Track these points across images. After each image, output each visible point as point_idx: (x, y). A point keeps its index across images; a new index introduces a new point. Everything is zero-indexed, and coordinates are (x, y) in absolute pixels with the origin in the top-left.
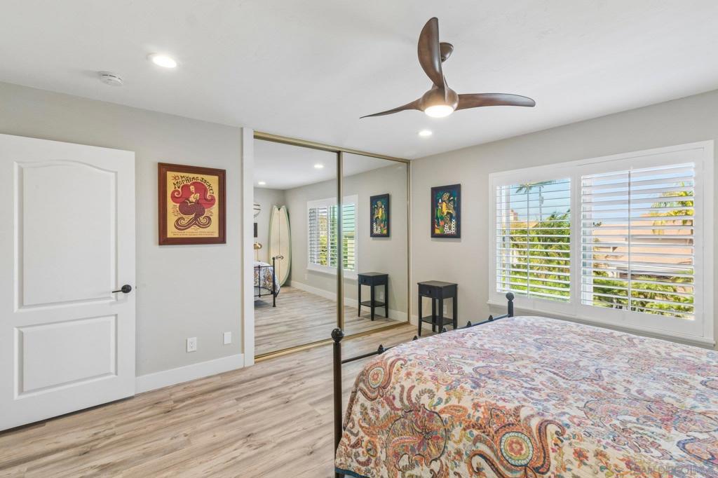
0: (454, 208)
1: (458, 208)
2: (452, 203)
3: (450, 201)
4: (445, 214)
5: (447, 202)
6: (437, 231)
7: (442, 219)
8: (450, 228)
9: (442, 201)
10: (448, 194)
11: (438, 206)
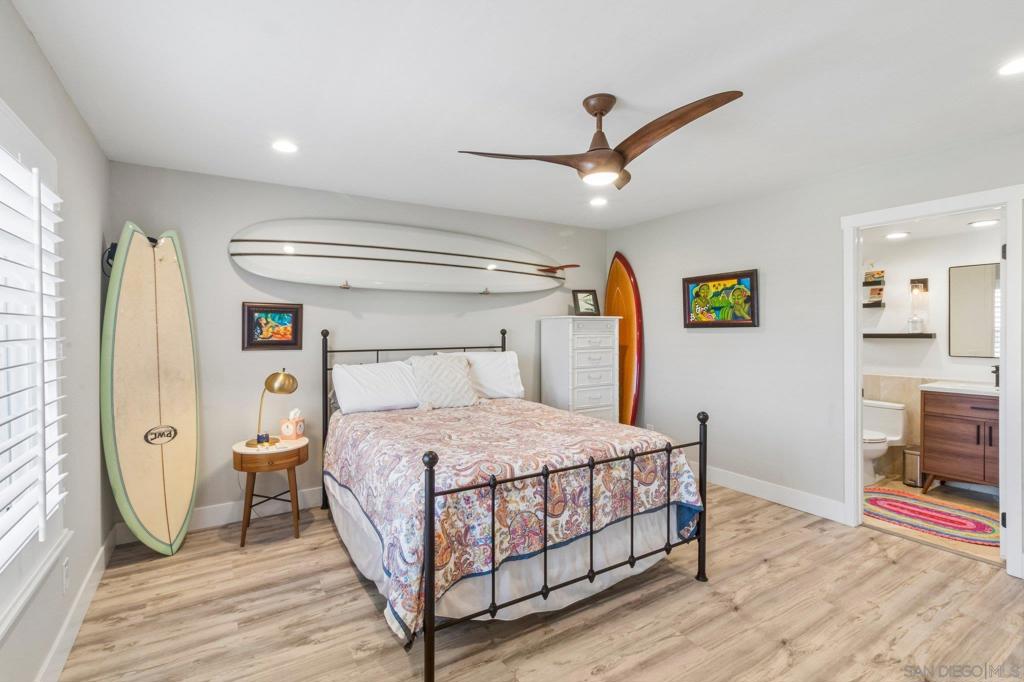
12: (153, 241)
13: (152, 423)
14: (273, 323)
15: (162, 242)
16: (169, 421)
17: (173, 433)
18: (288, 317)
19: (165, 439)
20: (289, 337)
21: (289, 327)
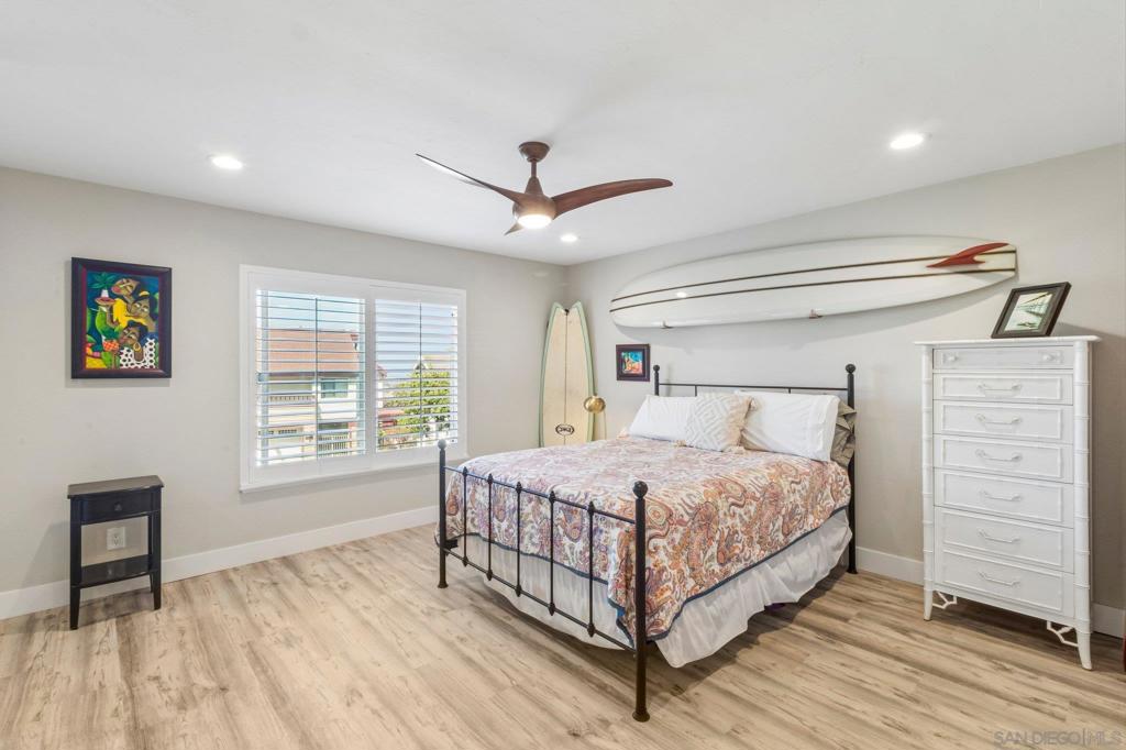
0: (153, 316)
1: (163, 316)
2: (145, 303)
3: (138, 299)
4: (124, 324)
5: (131, 300)
6: (92, 363)
7: (111, 334)
8: (139, 357)
9: (113, 296)
10: (133, 284)
11: (97, 306)
12: (567, 311)
13: (560, 422)
14: (631, 360)
15: (571, 311)
16: (570, 422)
17: (572, 430)
18: (640, 355)
19: (566, 433)
20: (641, 371)
21: (641, 362)
